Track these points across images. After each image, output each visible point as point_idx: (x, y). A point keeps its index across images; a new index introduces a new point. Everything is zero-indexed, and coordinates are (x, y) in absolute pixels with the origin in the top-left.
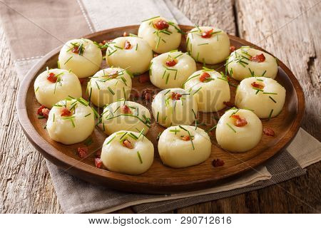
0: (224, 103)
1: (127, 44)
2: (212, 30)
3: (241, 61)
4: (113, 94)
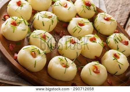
0: (96, 57)
1: (65, 5)
2: (111, 18)
3: (115, 40)
4: (44, 25)
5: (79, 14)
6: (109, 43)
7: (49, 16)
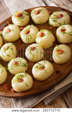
1: (9, 30)
3: (54, 21)
6: (52, 25)
7: (7, 48)
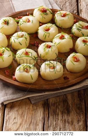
0: (70, 49)
1: (28, 20)
2: (66, 13)
3: (78, 29)
4: (21, 45)
5: (41, 21)
6: (74, 33)
7: (22, 36)
